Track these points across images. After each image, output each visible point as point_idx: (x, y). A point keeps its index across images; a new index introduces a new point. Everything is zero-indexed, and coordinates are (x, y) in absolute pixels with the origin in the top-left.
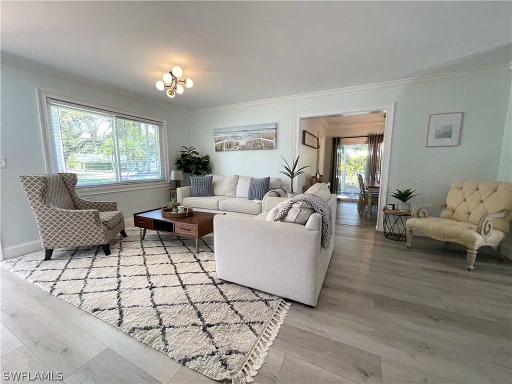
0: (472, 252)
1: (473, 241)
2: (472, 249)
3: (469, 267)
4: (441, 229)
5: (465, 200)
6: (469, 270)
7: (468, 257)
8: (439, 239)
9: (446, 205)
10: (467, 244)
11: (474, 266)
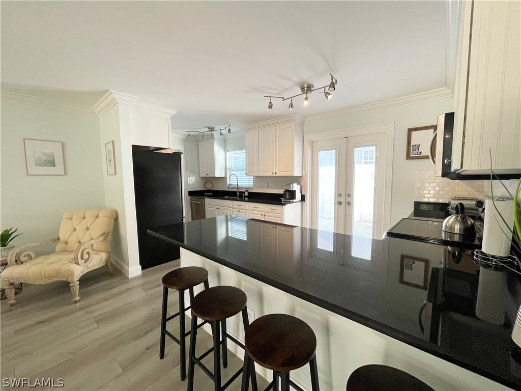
0: (74, 284)
1: (72, 274)
2: (73, 282)
3: (75, 299)
4: (41, 272)
5: (75, 230)
6: (76, 302)
7: (72, 291)
8: (43, 283)
9: (59, 238)
10: (68, 279)
11: (79, 296)
